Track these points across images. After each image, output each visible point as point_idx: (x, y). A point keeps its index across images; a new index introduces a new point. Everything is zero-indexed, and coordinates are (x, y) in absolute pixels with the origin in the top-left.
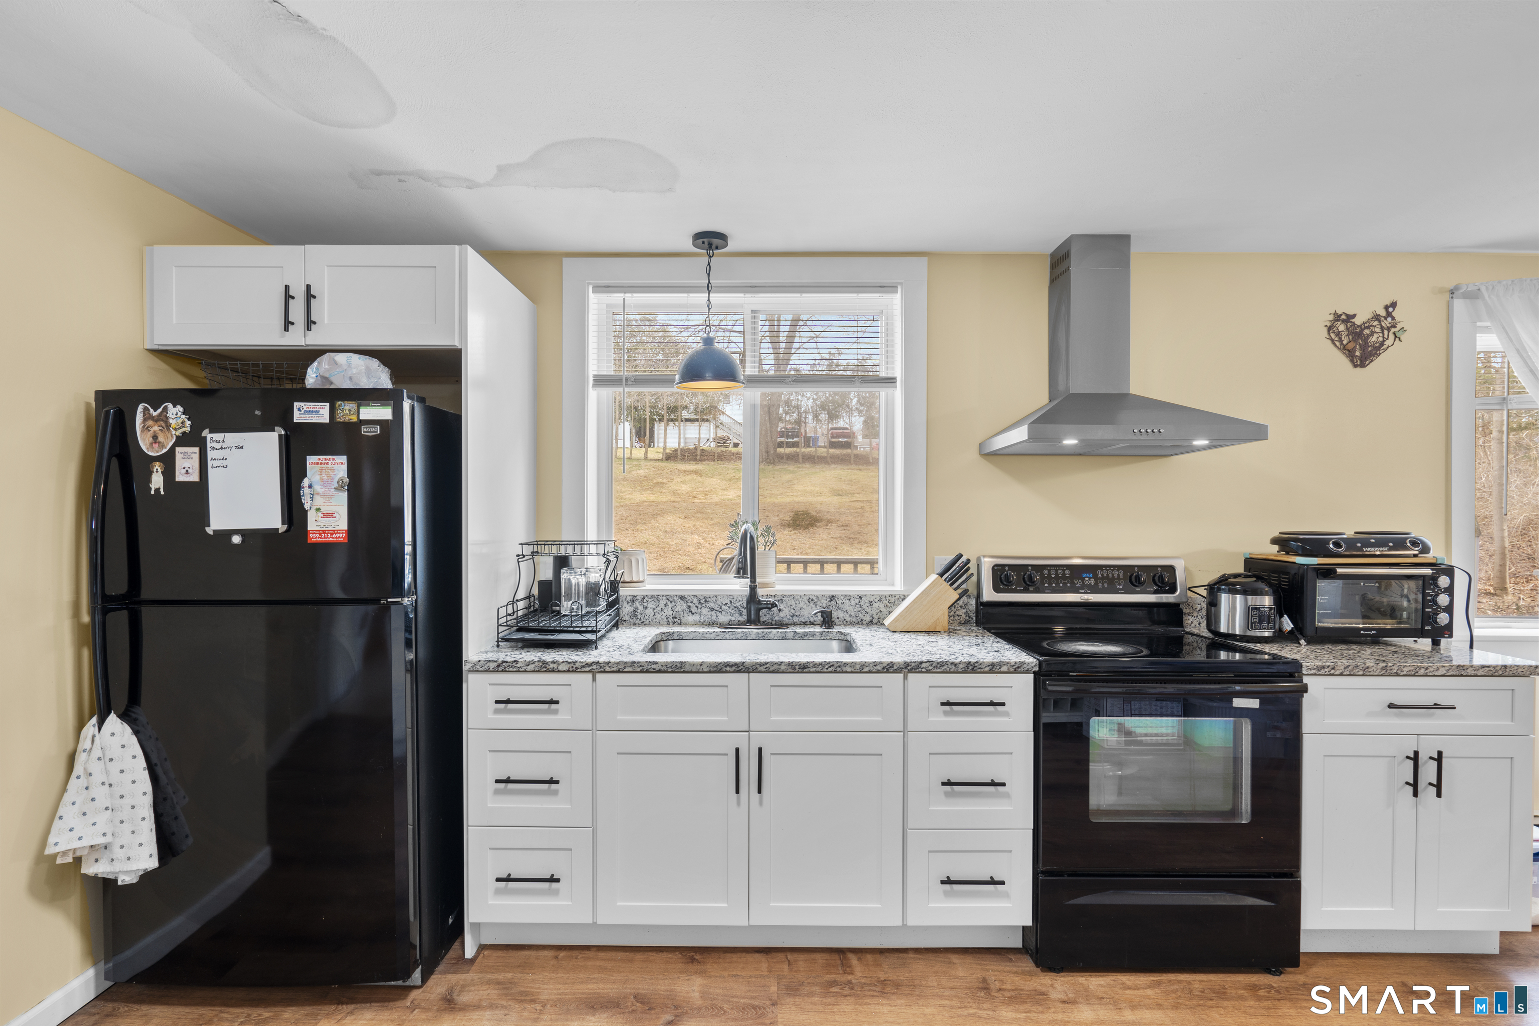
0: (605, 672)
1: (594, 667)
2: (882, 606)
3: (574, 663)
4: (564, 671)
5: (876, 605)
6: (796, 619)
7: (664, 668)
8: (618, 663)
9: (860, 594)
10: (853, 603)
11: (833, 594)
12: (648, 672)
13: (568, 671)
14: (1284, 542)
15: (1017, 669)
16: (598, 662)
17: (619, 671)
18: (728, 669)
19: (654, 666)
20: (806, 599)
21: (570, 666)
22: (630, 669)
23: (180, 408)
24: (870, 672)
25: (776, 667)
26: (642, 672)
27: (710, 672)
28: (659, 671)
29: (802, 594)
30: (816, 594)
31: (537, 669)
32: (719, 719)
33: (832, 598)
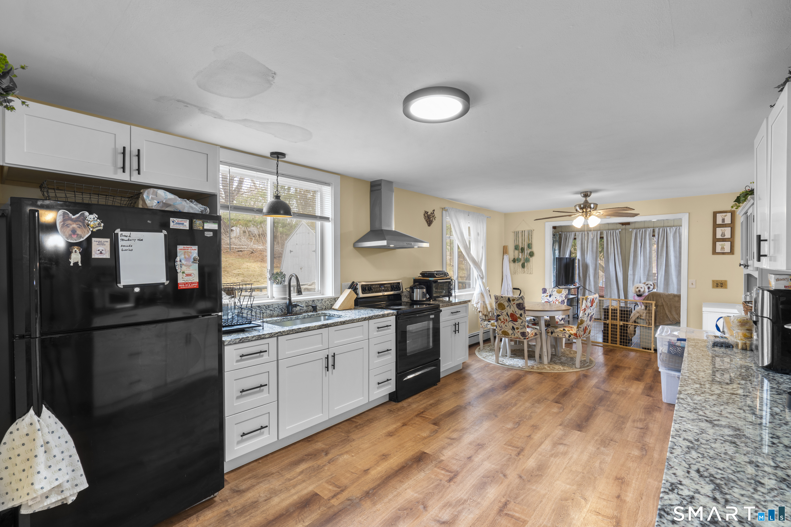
0: (283, 335)
1: (279, 334)
2: (328, 302)
3: (271, 333)
4: (267, 338)
5: (327, 302)
6: (301, 311)
7: (303, 330)
8: (287, 331)
9: (322, 298)
10: (320, 302)
11: (313, 299)
12: (298, 332)
13: (269, 337)
14: (423, 274)
15: (388, 315)
16: (280, 332)
17: (288, 334)
18: (323, 327)
19: (300, 330)
20: (305, 302)
21: (270, 335)
22: (292, 333)
23: (95, 216)
24: (361, 321)
25: (337, 324)
26: (296, 333)
27: (317, 329)
28: (302, 332)
29: (303, 300)
30: (308, 300)
31: (257, 339)
32: (319, 346)
33: (313, 301)
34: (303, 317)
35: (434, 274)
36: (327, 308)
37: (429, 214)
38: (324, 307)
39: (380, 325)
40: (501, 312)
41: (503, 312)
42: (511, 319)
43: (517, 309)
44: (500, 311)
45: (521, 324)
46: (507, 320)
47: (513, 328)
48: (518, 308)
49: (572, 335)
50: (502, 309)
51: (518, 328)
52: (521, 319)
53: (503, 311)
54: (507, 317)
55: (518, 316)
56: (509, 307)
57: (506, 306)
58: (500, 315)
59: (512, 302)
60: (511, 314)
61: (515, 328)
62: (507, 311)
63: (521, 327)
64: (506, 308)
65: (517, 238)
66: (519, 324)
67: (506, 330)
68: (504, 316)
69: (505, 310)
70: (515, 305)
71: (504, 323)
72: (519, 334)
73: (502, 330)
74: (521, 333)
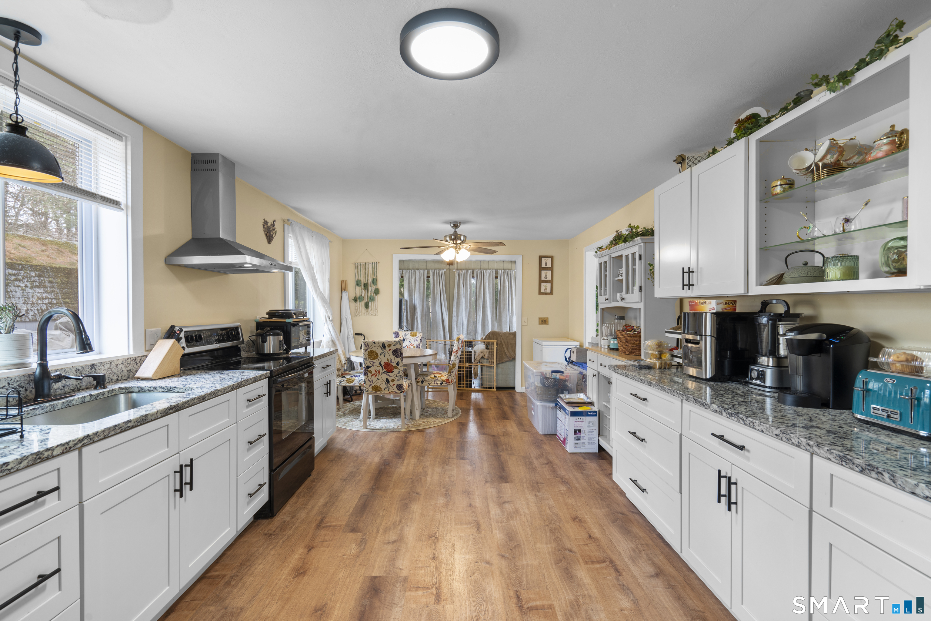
0: (94, 442)
1: (85, 441)
2: (123, 367)
3: (67, 443)
4: (58, 455)
5: (120, 367)
7: (136, 423)
8: (104, 431)
9: (110, 360)
10: (106, 367)
11: (93, 363)
12: (125, 430)
13: (63, 453)
16: (88, 436)
17: (105, 437)
18: (171, 411)
19: (129, 425)
20: (74, 370)
21: (64, 448)
22: (113, 433)
24: (227, 392)
25: (193, 402)
26: (121, 432)
28: (133, 427)
29: (71, 366)
30: (81, 364)
32: (164, 451)
33: (93, 366)
34: (80, 400)
35: (291, 313)
36: (120, 378)
37: (269, 224)
38: (115, 378)
39: (251, 396)
40: (372, 363)
41: (374, 363)
42: (384, 370)
43: (393, 357)
44: (370, 360)
45: (398, 375)
46: (379, 372)
47: (387, 381)
48: (394, 355)
49: (444, 381)
50: (374, 359)
51: (393, 381)
52: (397, 368)
53: (375, 361)
54: (381, 367)
55: (395, 364)
56: (383, 355)
57: (379, 355)
58: (370, 367)
59: (388, 349)
60: (386, 363)
61: (390, 380)
62: (380, 360)
63: (398, 378)
64: (379, 356)
65: (359, 272)
66: (395, 376)
67: (378, 384)
68: (376, 367)
69: (377, 359)
70: (391, 353)
71: (376, 376)
72: (395, 387)
73: (373, 385)
74: (397, 386)
